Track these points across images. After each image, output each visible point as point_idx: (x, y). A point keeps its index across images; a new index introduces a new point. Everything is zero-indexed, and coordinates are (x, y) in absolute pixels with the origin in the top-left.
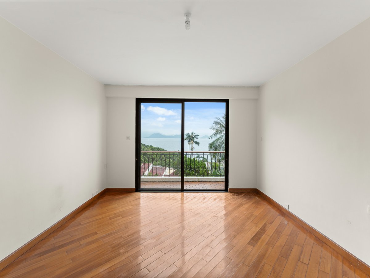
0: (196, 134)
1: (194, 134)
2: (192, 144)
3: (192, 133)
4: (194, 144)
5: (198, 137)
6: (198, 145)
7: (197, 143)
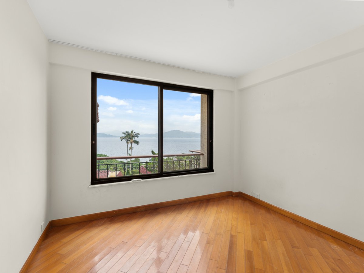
0: (136, 133)
1: (135, 132)
2: (132, 143)
3: (132, 132)
4: (134, 144)
5: (138, 135)
6: (138, 144)
7: (137, 143)
